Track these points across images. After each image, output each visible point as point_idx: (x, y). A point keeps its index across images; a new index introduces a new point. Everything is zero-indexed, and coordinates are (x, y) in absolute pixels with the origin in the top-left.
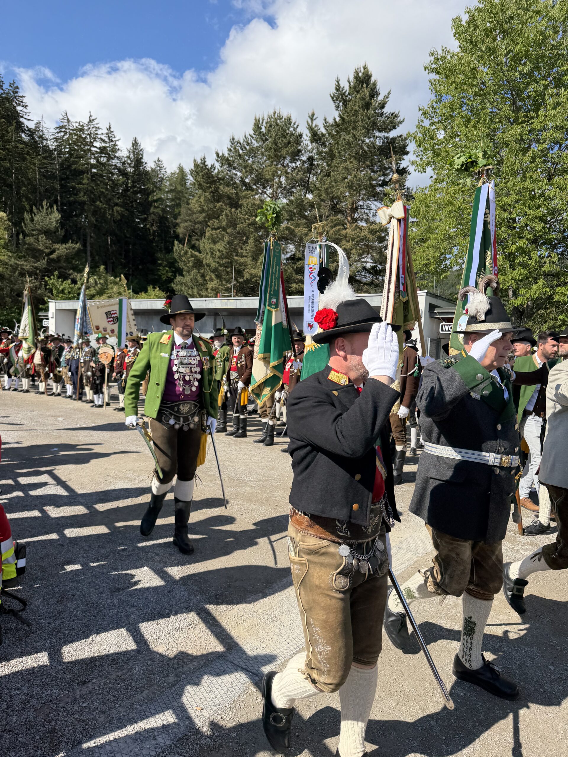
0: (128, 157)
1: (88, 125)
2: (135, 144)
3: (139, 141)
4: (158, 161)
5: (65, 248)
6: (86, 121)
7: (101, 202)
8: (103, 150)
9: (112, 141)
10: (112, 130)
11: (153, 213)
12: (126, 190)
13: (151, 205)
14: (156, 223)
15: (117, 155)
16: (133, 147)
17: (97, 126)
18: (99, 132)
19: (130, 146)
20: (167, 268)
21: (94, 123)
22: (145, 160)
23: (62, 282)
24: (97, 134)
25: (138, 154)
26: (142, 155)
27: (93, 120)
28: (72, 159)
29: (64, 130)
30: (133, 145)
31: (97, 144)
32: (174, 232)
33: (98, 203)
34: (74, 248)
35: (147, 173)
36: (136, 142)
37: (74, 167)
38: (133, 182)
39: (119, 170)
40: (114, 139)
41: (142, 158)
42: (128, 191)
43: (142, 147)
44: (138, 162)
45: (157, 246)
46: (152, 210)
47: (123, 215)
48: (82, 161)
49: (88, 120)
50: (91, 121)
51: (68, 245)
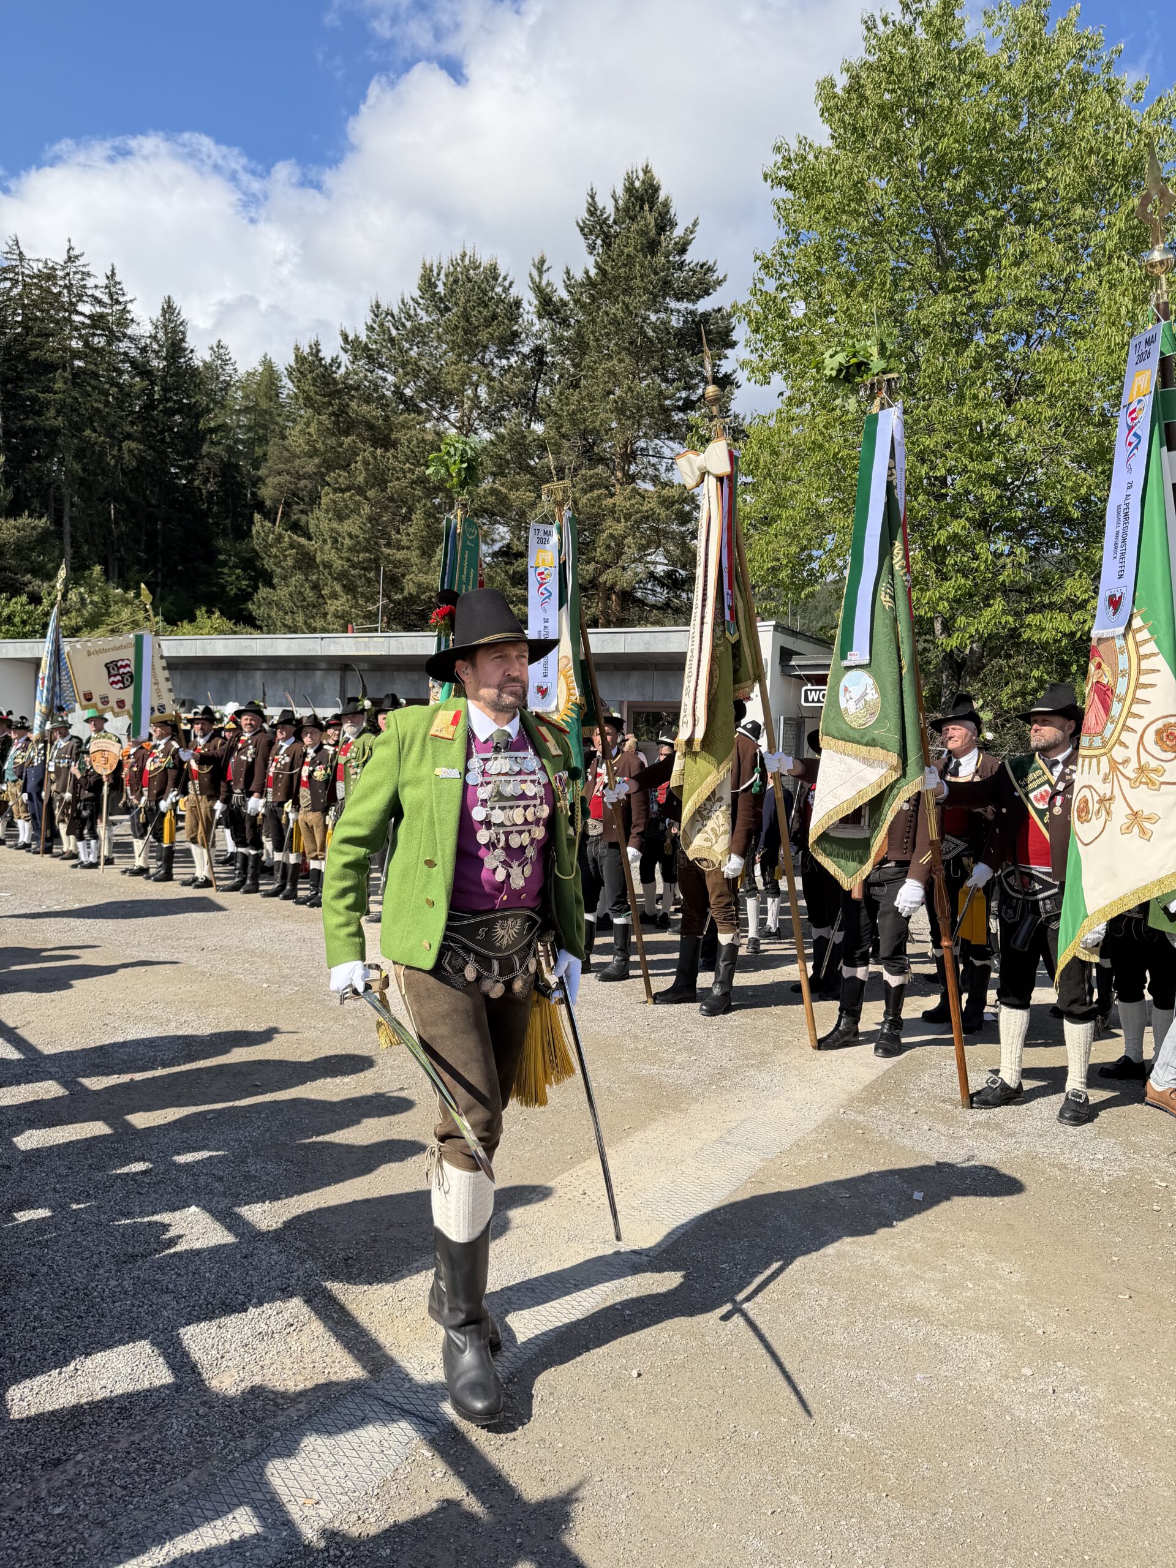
0: (154, 338)
1: (64, 268)
2: (169, 309)
3: (177, 303)
4: (219, 346)
5: (15, 527)
6: (60, 258)
7: (95, 431)
8: (97, 321)
9: (118, 302)
10: (117, 279)
11: (208, 454)
12: (150, 406)
13: (203, 440)
14: (215, 476)
15: (129, 331)
16: (164, 316)
17: (84, 270)
18: (90, 282)
19: (156, 314)
20: (238, 571)
21: (78, 263)
22: (190, 342)
23: (9, 600)
24: (84, 287)
25: (174, 331)
26: (183, 333)
27: (77, 257)
28: (29, 339)
29: (11, 275)
30: (164, 312)
31: (85, 308)
32: (254, 494)
33: (88, 432)
34: (34, 528)
35: (194, 372)
36: (169, 307)
37: (34, 354)
38: (165, 390)
39: (133, 363)
40: (121, 299)
41: (183, 340)
42: (154, 408)
43: (184, 316)
44: (176, 347)
45: (217, 524)
46: (205, 449)
47: (143, 458)
48: (52, 343)
49: (65, 257)
50: (70, 259)
51: (20, 521)
